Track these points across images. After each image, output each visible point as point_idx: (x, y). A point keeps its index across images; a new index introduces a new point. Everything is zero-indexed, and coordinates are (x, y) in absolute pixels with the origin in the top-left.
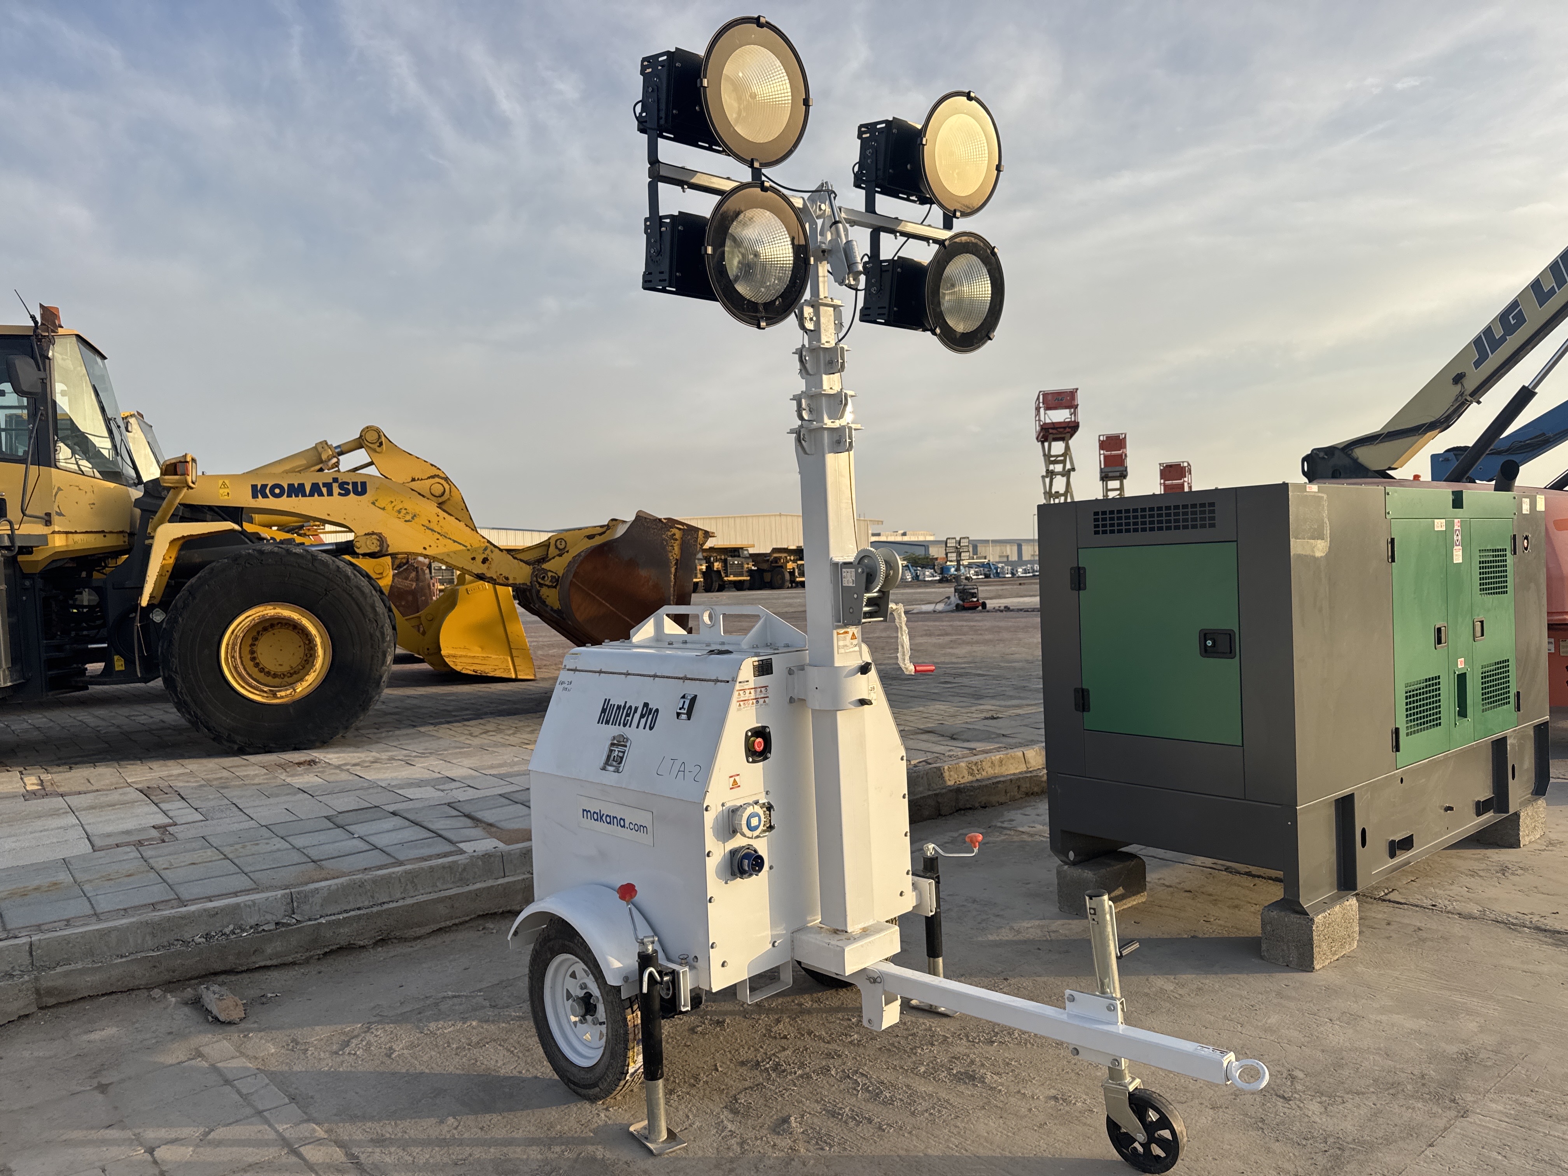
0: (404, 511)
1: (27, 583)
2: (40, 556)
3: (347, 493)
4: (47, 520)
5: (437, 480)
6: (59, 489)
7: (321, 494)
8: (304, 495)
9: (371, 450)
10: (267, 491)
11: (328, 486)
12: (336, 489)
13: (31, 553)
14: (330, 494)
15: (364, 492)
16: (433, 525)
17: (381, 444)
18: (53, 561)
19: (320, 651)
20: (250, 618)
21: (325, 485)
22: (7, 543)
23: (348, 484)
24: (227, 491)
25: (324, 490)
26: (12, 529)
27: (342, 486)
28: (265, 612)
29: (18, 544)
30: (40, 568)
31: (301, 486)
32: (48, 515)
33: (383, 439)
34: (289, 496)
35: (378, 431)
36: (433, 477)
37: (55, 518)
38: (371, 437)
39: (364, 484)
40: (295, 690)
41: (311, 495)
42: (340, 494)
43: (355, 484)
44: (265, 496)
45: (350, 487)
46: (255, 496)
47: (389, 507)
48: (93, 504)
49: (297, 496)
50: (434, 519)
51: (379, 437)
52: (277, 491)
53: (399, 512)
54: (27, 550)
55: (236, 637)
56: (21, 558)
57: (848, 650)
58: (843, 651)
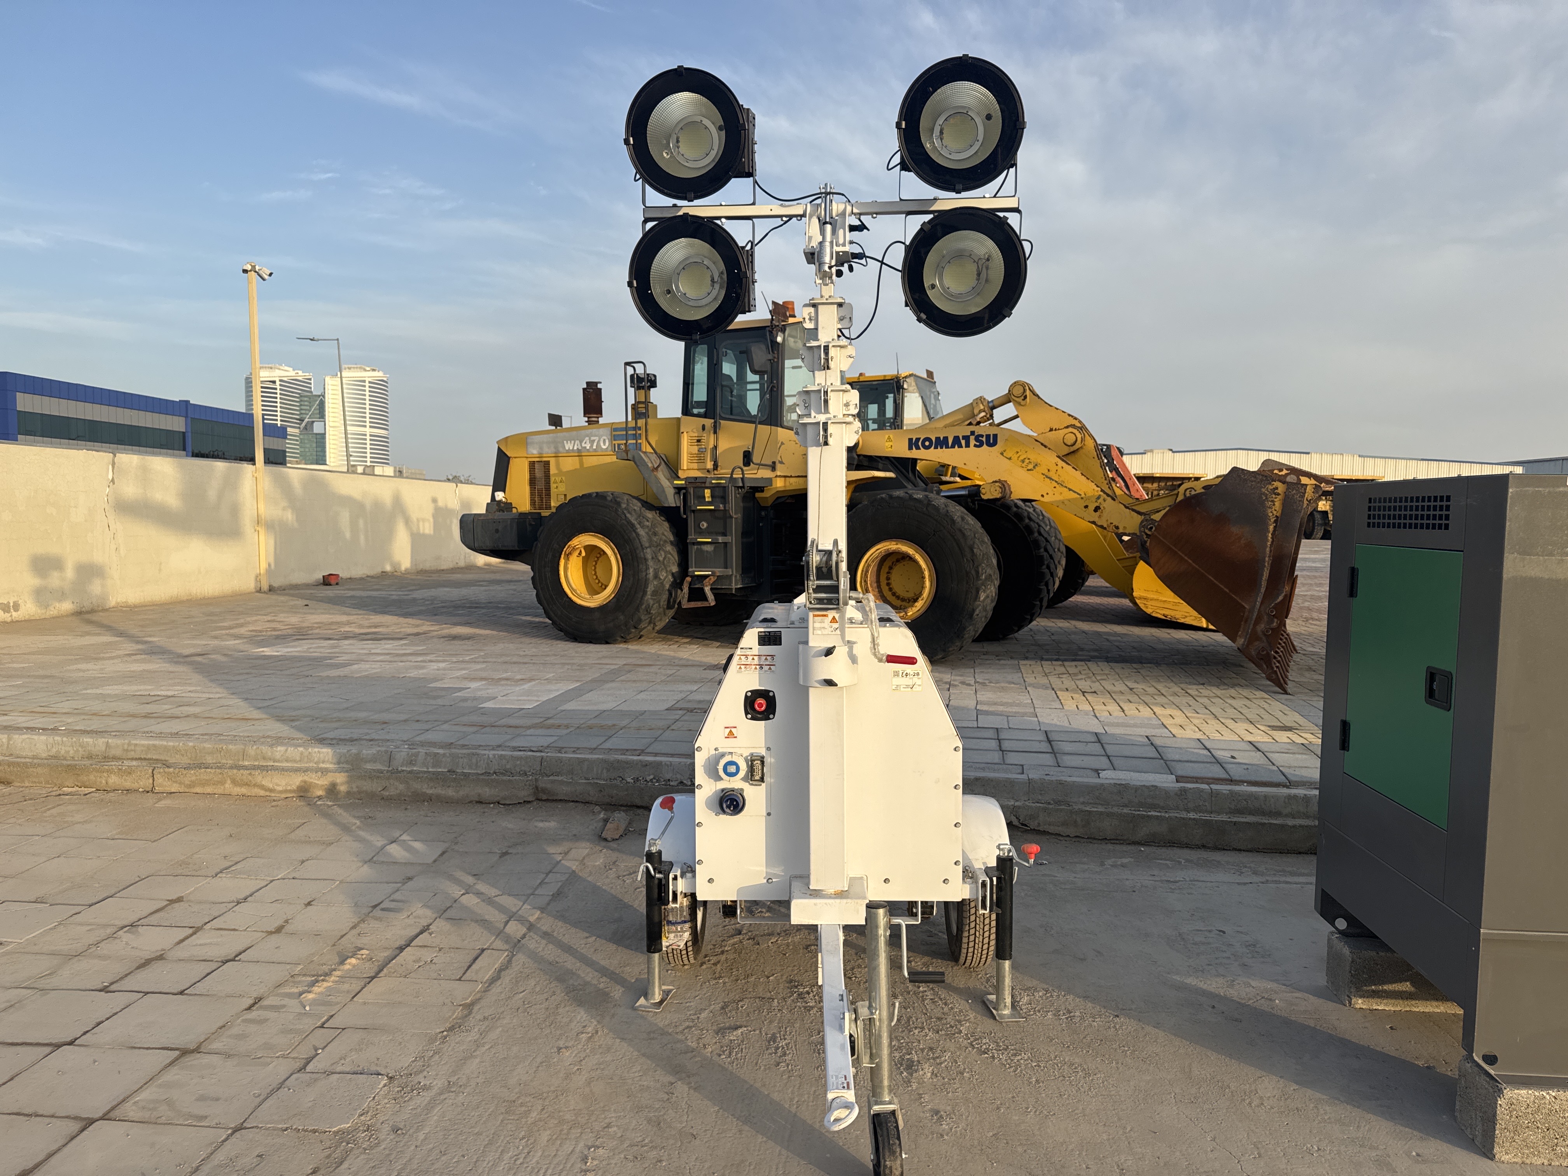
0: (1027, 461)
1: (763, 513)
2: (767, 494)
3: (981, 445)
4: (773, 467)
5: (1071, 429)
6: (782, 443)
7: (960, 446)
8: (947, 447)
9: (1018, 404)
10: (920, 444)
11: (967, 438)
12: (973, 442)
13: (763, 491)
14: (968, 445)
15: (995, 443)
16: (1051, 474)
17: (1025, 397)
18: (778, 498)
19: (927, 583)
20: (880, 551)
21: (964, 437)
22: (741, 484)
23: (982, 436)
24: (891, 443)
25: (963, 442)
26: (743, 474)
27: (977, 439)
28: (889, 547)
29: (748, 484)
30: (769, 503)
31: (946, 438)
32: (774, 463)
33: (1028, 393)
34: (936, 448)
35: (1023, 385)
36: (1067, 427)
37: (778, 466)
38: (1018, 391)
39: (995, 436)
40: (906, 613)
41: (953, 447)
42: (975, 446)
43: (988, 436)
44: (918, 448)
45: (984, 439)
46: (910, 448)
47: (1014, 457)
49: (942, 448)
50: (1053, 468)
51: (1025, 391)
52: (927, 443)
53: (1023, 461)
54: (761, 489)
55: (869, 566)
56: (758, 495)
57: (825, 632)
58: (819, 632)
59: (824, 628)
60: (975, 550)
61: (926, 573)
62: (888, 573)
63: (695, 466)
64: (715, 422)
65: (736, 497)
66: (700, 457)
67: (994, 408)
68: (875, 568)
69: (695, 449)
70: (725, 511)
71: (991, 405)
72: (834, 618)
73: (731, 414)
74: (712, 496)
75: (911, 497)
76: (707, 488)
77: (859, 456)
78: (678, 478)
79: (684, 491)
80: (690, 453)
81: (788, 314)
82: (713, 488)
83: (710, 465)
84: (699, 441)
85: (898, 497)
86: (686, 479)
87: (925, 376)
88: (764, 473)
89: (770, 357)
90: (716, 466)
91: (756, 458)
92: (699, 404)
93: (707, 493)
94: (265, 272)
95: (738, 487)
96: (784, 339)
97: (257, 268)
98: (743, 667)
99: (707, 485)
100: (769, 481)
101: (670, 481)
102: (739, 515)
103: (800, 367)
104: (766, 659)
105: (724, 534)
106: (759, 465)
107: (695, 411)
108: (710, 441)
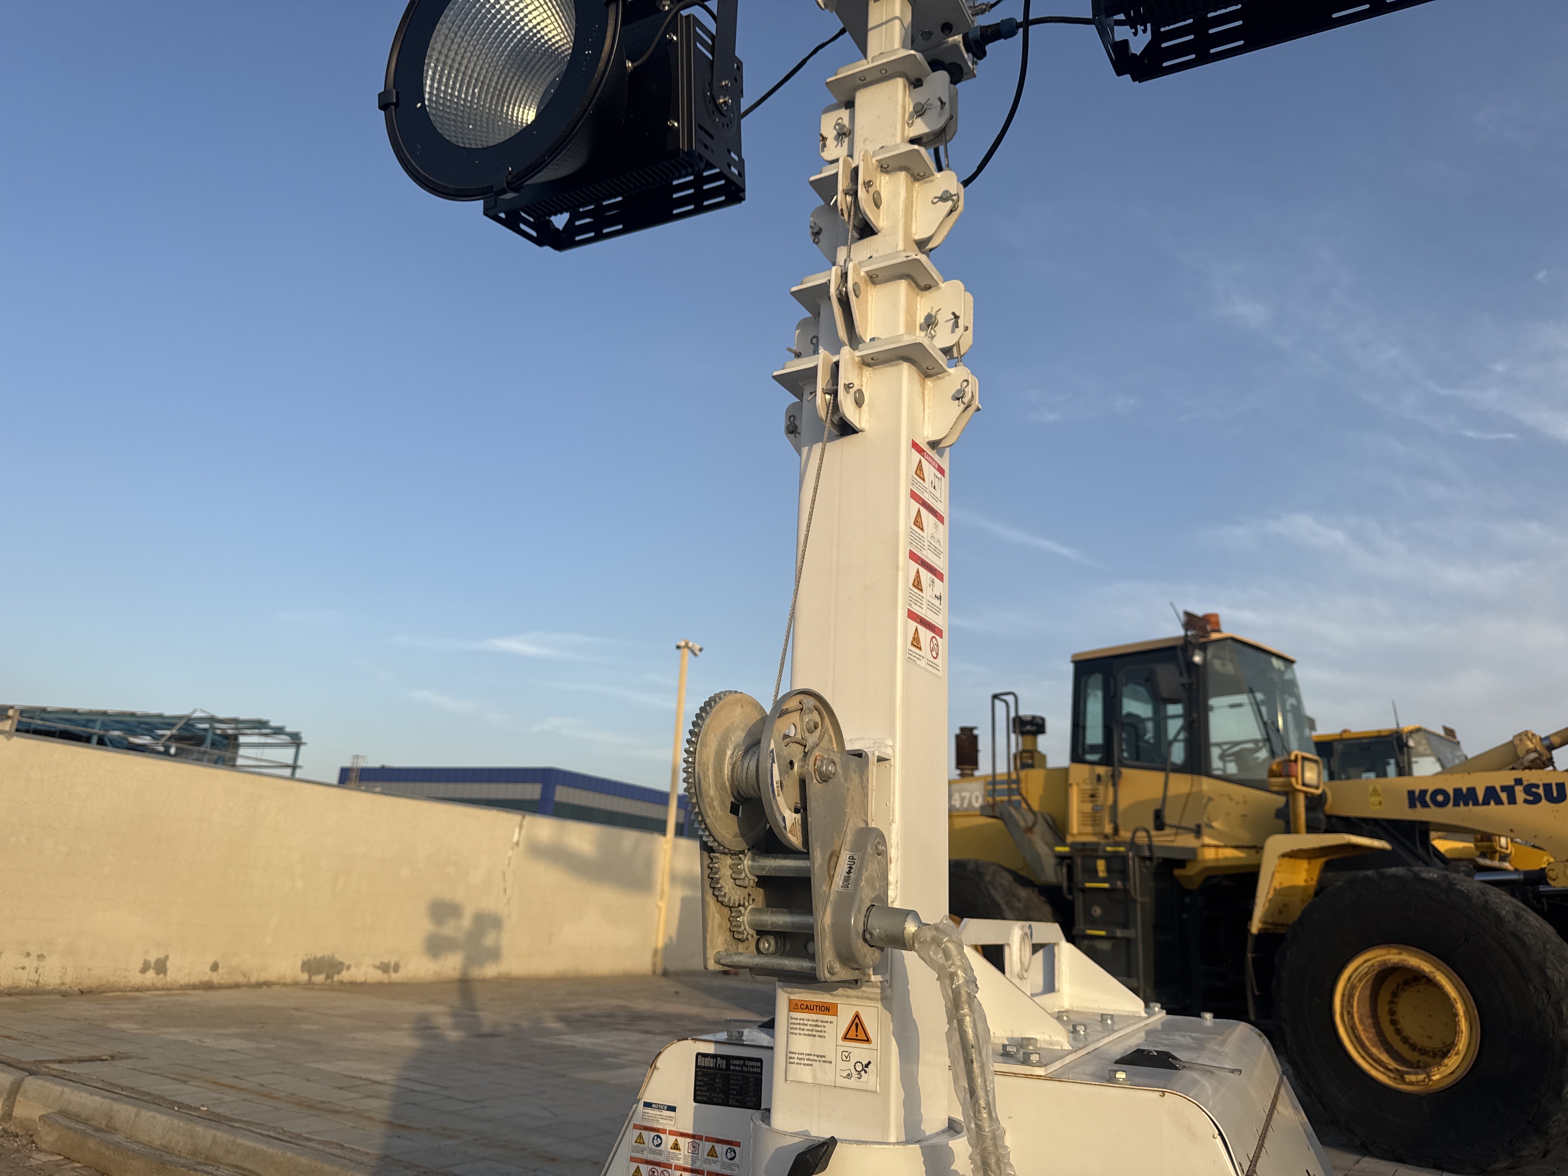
1: (1187, 900)
2: (1191, 870)
3: (1537, 799)
4: (1198, 832)
6: (1210, 799)
7: (1499, 802)
8: (1476, 803)
10: (1428, 798)
11: (1509, 790)
12: (1520, 794)
13: (1184, 866)
14: (1512, 800)
15: (1562, 798)
18: (1207, 877)
19: (1464, 1026)
20: (1368, 964)
21: (1504, 789)
22: (1147, 853)
23: (1537, 786)
24: (1378, 799)
25: (1504, 796)
26: (1149, 837)
27: (1528, 789)
28: (1387, 957)
29: (1159, 855)
30: (1196, 885)
31: (1472, 791)
32: (1199, 827)
34: (1456, 804)
37: (1205, 830)
40: (1429, 1076)
41: (1486, 802)
42: (1526, 801)
43: (1548, 787)
44: (1425, 805)
45: (1541, 791)
46: (1412, 805)
48: (1245, 816)
49: (1466, 804)
52: (1440, 798)
54: (1181, 864)
55: (1353, 987)
56: (1178, 872)
57: (828, 1075)
58: (804, 1073)
59: (822, 1058)
60: (1549, 972)
61: (1460, 1008)
62: (1391, 1002)
63: (1089, 829)
64: (1113, 771)
65: (1141, 871)
66: (1094, 818)
67: (1551, 748)
68: (1367, 993)
69: (1088, 807)
70: (1125, 891)
71: (1546, 742)
72: (857, 1022)
73: (1138, 758)
74: (1109, 870)
75: (1418, 878)
76: (1101, 858)
77: (1329, 817)
78: (1063, 843)
79: (1068, 861)
80: (1082, 814)
81: (1209, 628)
82: (1110, 859)
83: (1108, 829)
84: (1093, 796)
85: (1395, 876)
86: (1072, 845)
87: (1442, 733)
88: (1186, 841)
89: (1185, 680)
90: (1116, 831)
91: (1169, 819)
92: (1094, 749)
93: (1101, 865)
94: (697, 647)
95: (1144, 859)
96: (1205, 659)
97: (690, 644)
98: (645, 1169)
99: (1100, 853)
100: (1194, 851)
101: (1051, 847)
102: (1147, 899)
103: (1240, 705)
104: (712, 1153)
105: (1125, 926)
106: (1178, 827)
107: (1090, 757)
108: (1106, 795)
